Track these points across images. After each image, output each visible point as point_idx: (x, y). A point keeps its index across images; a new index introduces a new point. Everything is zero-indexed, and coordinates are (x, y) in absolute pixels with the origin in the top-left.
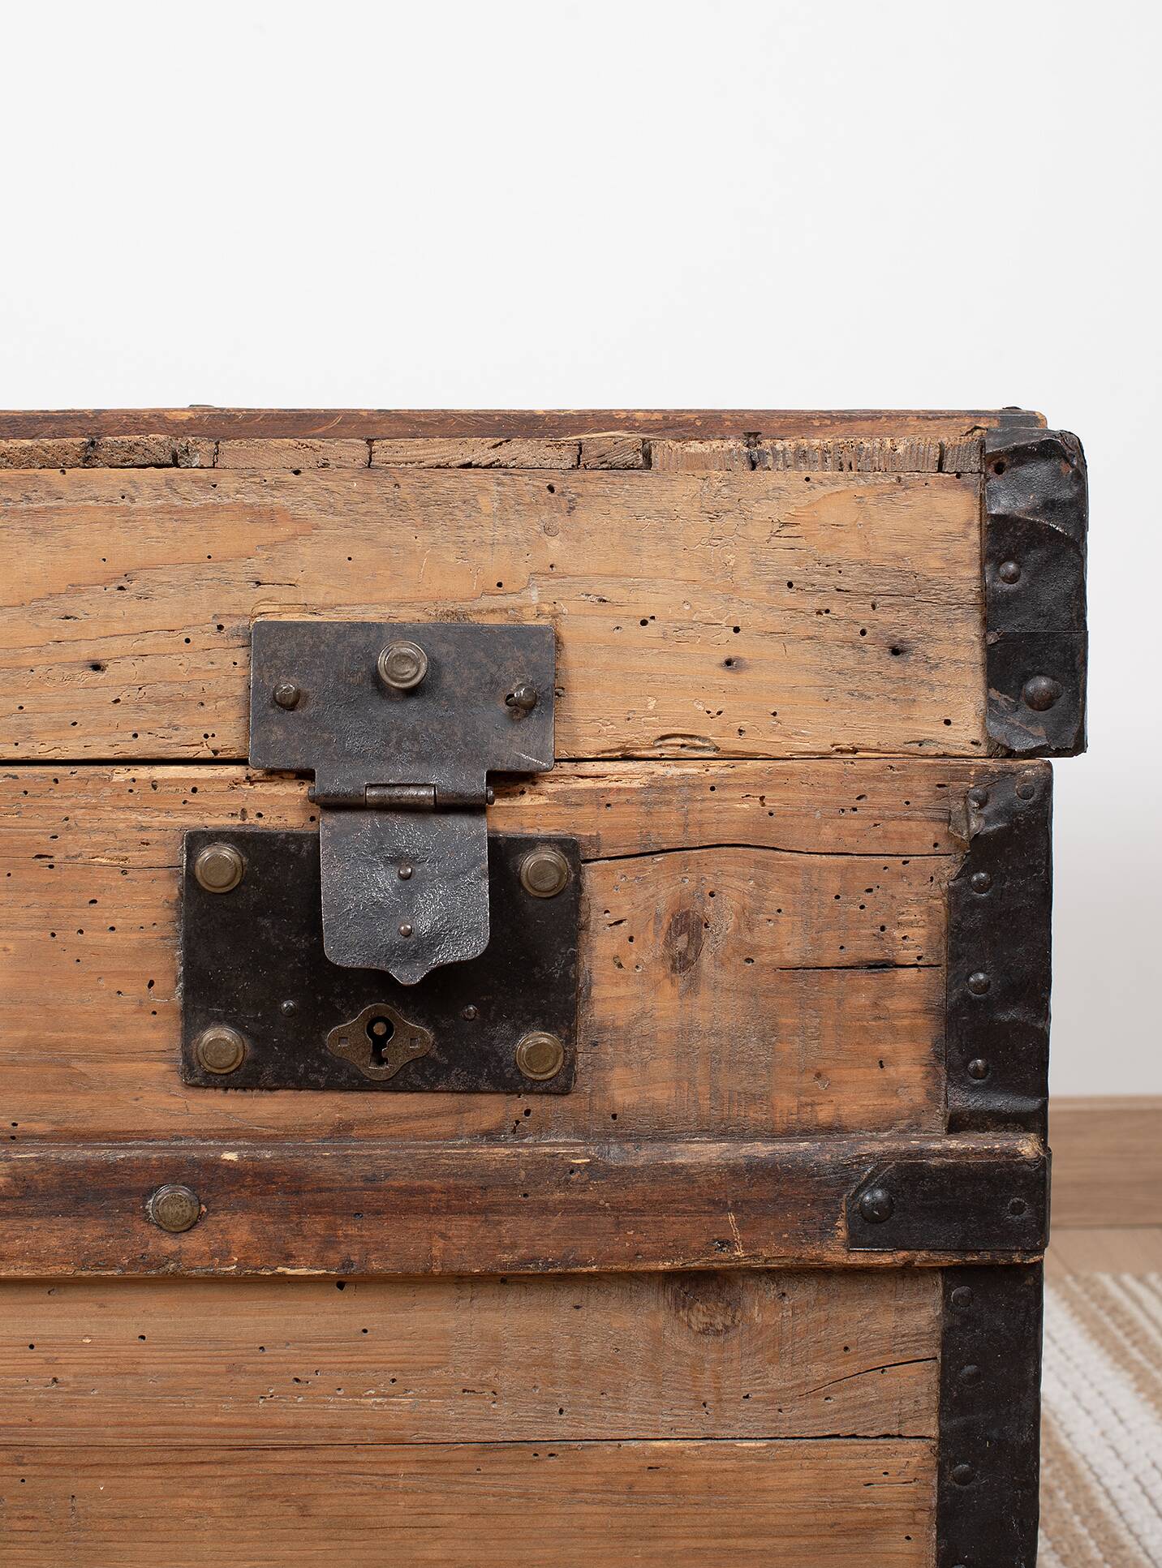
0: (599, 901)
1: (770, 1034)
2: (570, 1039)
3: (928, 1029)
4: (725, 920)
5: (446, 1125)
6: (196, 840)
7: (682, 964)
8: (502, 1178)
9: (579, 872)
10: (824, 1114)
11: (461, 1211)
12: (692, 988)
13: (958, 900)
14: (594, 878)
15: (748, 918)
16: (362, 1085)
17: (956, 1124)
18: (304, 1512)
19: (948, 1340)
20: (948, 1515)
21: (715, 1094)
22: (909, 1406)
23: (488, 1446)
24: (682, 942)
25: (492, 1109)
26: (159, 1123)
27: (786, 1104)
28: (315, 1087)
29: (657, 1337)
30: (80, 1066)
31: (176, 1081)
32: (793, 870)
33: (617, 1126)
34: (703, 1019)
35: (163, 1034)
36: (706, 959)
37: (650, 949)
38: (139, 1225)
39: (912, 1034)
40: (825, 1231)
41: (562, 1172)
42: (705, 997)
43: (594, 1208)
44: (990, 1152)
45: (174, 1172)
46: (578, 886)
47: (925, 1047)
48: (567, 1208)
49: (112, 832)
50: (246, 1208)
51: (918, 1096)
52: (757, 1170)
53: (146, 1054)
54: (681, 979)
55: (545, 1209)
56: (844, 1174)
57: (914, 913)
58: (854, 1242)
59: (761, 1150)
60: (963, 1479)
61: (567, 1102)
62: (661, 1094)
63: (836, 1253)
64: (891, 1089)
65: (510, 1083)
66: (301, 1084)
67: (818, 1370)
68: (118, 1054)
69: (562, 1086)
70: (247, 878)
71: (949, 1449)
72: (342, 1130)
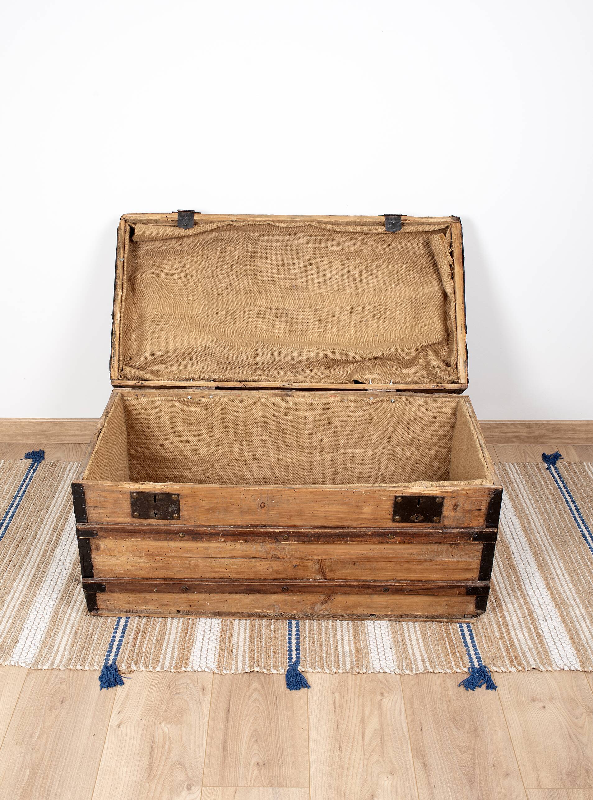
0: (445, 503)
1: (465, 517)
2: (440, 518)
3: (484, 517)
4: (460, 505)
5: (424, 526)
6: (396, 497)
7: (455, 509)
8: (431, 533)
9: (443, 500)
10: (471, 526)
11: (426, 537)
12: (456, 512)
13: (490, 503)
14: (445, 500)
15: (463, 505)
16: (414, 522)
17: (487, 527)
18: (402, 567)
19: (483, 550)
20: (481, 568)
21: (457, 523)
22: (477, 556)
23: (425, 560)
24: (455, 507)
25: (430, 525)
26: (389, 526)
27: (466, 525)
28: (409, 522)
29: (447, 549)
30: (379, 520)
31: (391, 522)
32: (470, 500)
33: (446, 527)
34: (457, 515)
35: (390, 517)
36: (458, 509)
37: (451, 508)
38: (386, 538)
39: (482, 517)
40: (470, 539)
41: (438, 533)
42: (457, 513)
43: (442, 537)
44: (491, 531)
45: (391, 533)
46: (443, 502)
47: (484, 519)
48: (439, 537)
49: (386, 496)
50: (400, 536)
51: (482, 524)
52: (462, 533)
53: (388, 519)
54: (454, 511)
55: (436, 537)
56: (473, 534)
57: (484, 504)
58: (473, 541)
59: (463, 530)
60: (483, 564)
61: (439, 524)
62: (451, 523)
63: (471, 542)
64: (479, 523)
65: (432, 522)
66: (406, 522)
67: (467, 552)
68: (384, 519)
69: (439, 522)
70: (403, 501)
71: (482, 561)
72: (411, 527)
